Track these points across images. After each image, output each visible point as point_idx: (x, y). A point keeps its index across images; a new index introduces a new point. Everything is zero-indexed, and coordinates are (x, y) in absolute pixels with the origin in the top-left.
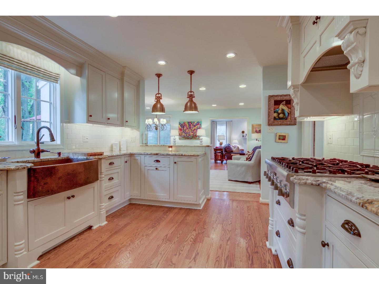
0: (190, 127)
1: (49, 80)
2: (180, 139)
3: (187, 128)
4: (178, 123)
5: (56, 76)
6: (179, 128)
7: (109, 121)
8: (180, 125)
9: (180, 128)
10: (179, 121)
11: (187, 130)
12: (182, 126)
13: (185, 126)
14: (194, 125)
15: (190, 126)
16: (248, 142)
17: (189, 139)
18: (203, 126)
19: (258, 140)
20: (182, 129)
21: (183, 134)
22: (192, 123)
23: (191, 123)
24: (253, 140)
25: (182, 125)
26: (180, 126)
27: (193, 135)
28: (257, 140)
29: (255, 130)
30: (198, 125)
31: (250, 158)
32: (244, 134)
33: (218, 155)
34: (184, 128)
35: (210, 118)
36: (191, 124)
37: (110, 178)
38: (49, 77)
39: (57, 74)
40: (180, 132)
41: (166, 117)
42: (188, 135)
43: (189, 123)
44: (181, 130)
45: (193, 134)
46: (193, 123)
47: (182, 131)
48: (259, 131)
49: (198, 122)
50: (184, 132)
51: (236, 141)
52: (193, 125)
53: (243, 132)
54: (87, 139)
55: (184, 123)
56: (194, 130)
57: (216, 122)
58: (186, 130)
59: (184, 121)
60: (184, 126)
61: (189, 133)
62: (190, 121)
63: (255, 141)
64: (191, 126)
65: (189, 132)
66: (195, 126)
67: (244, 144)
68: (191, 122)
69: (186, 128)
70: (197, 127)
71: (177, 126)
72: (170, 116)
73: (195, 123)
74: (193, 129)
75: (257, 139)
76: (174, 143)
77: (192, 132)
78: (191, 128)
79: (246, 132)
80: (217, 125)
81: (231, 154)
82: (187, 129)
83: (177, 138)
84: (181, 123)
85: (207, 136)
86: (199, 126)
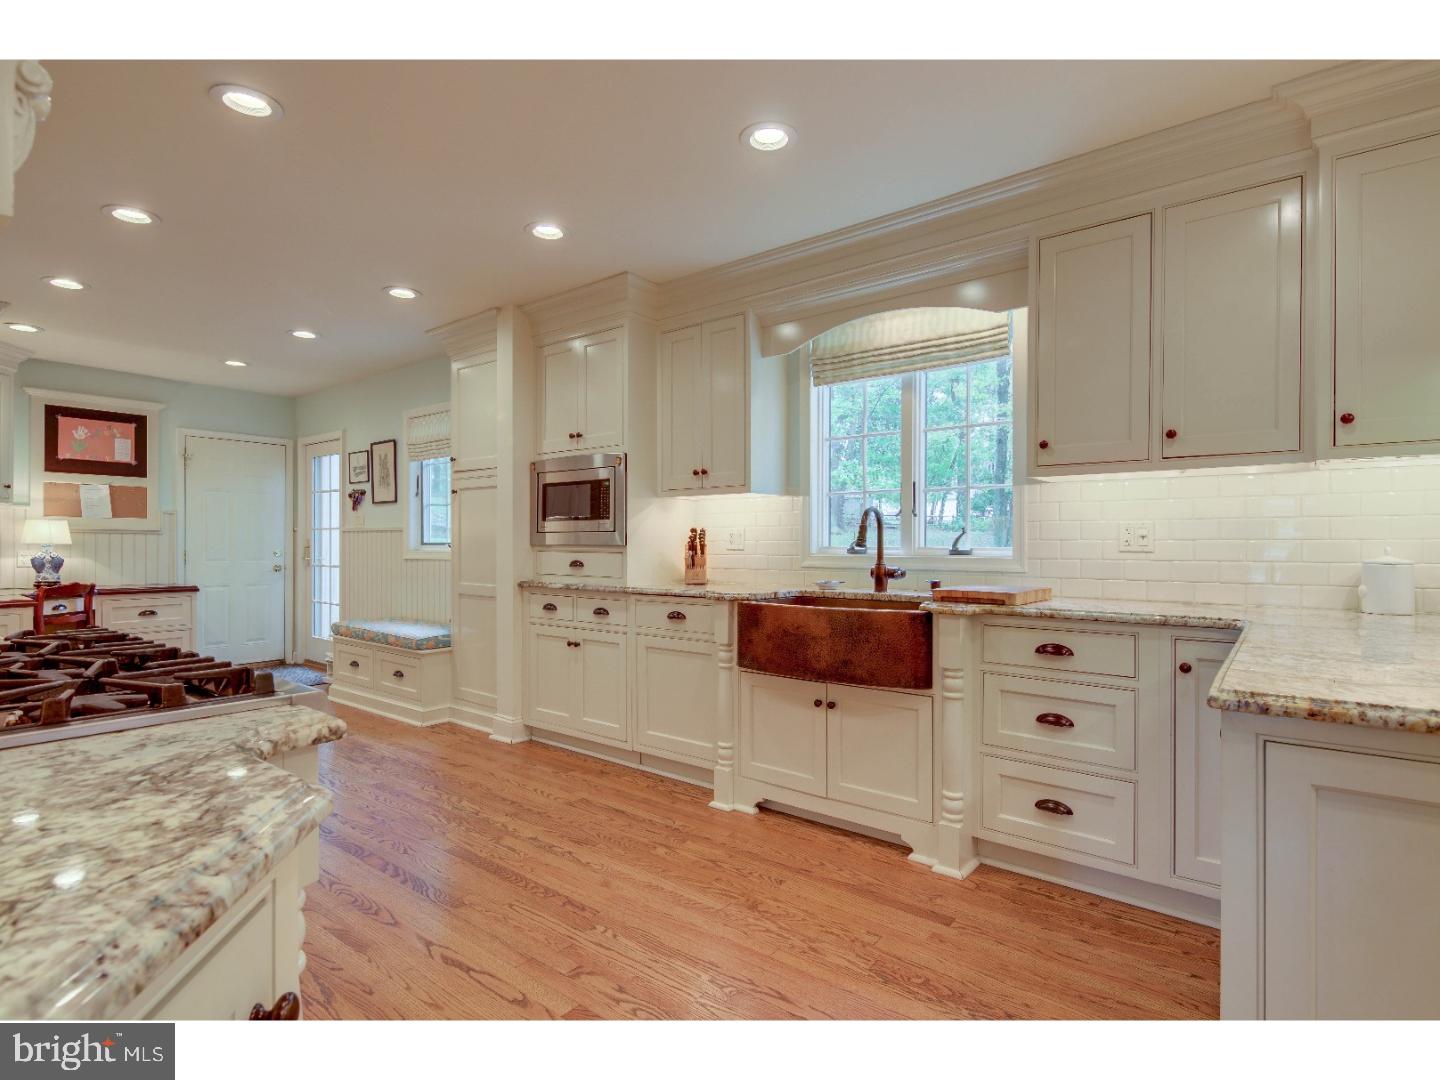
1: (978, 356)
5: (995, 335)
7: (1174, 448)
37: (1046, 715)
38: (975, 349)
39: (999, 327)
54: (1143, 537)
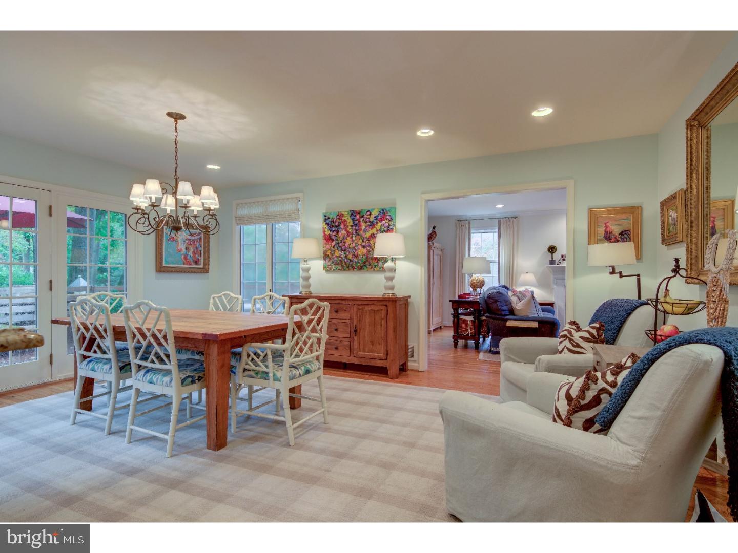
0: (356, 230)
2: (327, 269)
3: (348, 233)
4: (322, 219)
6: (324, 232)
8: (328, 224)
9: (328, 233)
10: (324, 212)
11: (348, 241)
12: (333, 226)
13: (342, 226)
14: (371, 219)
15: (356, 225)
16: (570, 282)
17: (353, 268)
18: (403, 222)
19: (620, 273)
20: (333, 237)
21: (337, 253)
22: (363, 217)
23: (362, 215)
24: (597, 269)
25: (332, 222)
26: (326, 227)
27: (367, 255)
28: (613, 273)
29: (601, 230)
30: (381, 220)
31: (596, 401)
32: (554, 254)
33: (466, 321)
34: (338, 232)
35: (423, 193)
36: (360, 217)
40: (328, 246)
41: (288, 199)
42: (350, 256)
43: (353, 214)
44: (328, 239)
45: (365, 251)
46: (365, 216)
47: (334, 243)
48: (622, 234)
49: (383, 210)
50: (340, 246)
51: (530, 277)
52: (366, 222)
53: (552, 250)
55: (340, 216)
56: (369, 240)
57: (469, 223)
58: (344, 238)
59: (339, 210)
60: (339, 225)
61: (354, 248)
62: (357, 209)
63: (606, 278)
64: (362, 224)
65: (354, 244)
66: (372, 225)
67: (555, 287)
68: (359, 212)
69: (344, 232)
70: (378, 226)
71: (318, 226)
72: (300, 195)
73: (375, 213)
74: (368, 235)
75: (613, 268)
76: (305, 283)
77: (364, 247)
78: (361, 233)
79: (562, 250)
80: (471, 229)
81: (507, 320)
82: (348, 236)
83: (317, 266)
84: (331, 216)
85: (410, 257)
86: (387, 224)
